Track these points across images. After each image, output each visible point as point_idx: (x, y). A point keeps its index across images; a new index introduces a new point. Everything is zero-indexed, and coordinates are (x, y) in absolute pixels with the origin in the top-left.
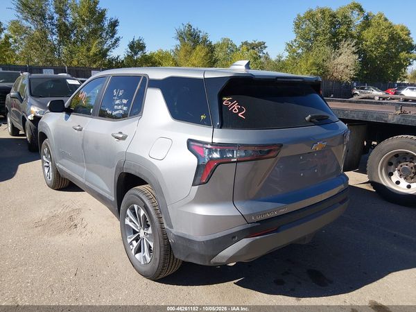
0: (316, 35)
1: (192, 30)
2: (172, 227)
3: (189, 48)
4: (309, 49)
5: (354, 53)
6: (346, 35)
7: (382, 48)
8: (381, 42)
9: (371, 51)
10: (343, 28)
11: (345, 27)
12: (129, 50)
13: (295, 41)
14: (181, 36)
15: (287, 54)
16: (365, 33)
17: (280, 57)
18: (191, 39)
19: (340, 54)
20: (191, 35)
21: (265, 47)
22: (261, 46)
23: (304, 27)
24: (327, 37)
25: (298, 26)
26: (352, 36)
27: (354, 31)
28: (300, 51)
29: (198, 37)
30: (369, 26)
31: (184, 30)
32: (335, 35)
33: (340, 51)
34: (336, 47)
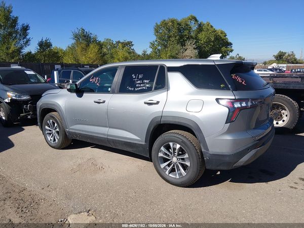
0: (169, 37)
1: (85, 33)
2: (208, 150)
3: (83, 46)
4: (165, 46)
5: (195, 49)
6: (189, 37)
7: (211, 45)
8: (210, 41)
9: (204, 47)
10: (186, 32)
11: (188, 31)
12: (39, 48)
13: (156, 41)
14: (76, 37)
15: (151, 50)
16: (200, 36)
17: (145, 52)
18: (85, 39)
19: (186, 50)
20: (85, 36)
21: (133, 45)
22: (130, 44)
23: (161, 31)
24: (177, 38)
25: (157, 31)
26: (192, 37)
27: (193, 34)
28: (160, 48)
29: (90, 37)
30: (202, 31)
31: (79, 32)
32: (182, 37)
33: (185, 48)
34: (183, 44)
